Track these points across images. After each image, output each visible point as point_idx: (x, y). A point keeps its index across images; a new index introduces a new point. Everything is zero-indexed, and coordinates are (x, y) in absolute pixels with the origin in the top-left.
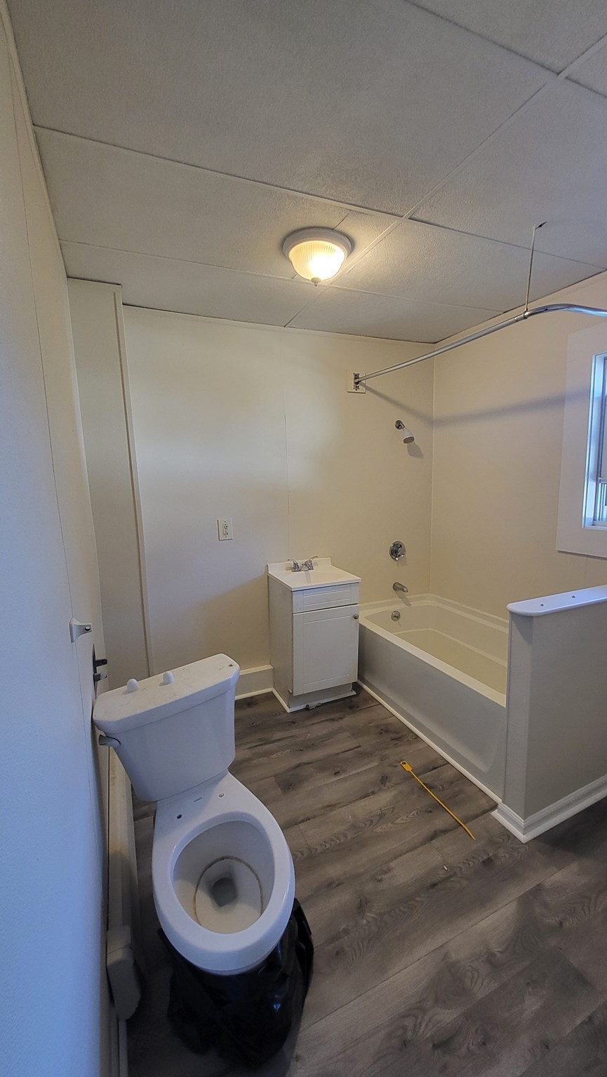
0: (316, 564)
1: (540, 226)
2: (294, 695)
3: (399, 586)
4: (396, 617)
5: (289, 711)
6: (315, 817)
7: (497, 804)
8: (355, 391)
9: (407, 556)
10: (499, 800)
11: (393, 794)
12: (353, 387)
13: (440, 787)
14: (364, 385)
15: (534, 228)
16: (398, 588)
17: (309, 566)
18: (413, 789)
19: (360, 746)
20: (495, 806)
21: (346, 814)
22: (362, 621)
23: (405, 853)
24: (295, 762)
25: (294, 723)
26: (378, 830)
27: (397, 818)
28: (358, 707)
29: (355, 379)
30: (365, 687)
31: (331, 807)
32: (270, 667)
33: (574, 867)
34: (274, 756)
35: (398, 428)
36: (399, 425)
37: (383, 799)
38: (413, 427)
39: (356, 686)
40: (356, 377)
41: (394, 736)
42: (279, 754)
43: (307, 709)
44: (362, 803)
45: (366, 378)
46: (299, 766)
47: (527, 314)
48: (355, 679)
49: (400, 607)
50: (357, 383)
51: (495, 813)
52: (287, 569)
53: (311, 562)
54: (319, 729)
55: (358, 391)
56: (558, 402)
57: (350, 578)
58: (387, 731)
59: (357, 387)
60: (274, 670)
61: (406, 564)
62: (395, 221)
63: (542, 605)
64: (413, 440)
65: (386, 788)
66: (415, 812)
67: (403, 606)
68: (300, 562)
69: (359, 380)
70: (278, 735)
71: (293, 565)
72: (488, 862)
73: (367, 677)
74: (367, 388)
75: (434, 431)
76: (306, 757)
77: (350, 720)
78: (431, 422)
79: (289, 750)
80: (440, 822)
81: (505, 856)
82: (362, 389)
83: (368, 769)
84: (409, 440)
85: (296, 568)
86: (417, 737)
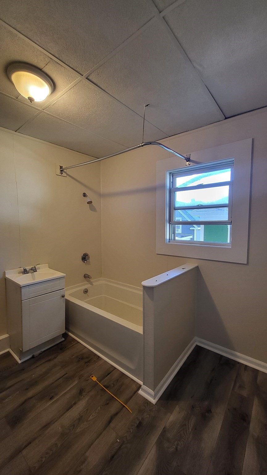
0: (39, 268)
1: (147, 106)
2: (24, 351)
3: (86, 275)
4: (86, 291)
5: (20, 362)
6: (35, 439)
7: (141, 386)
8: (60, 174)
9: (90, 260)
10: (141, 383)
11: (87, 399)
12: (59, 173)
13: (112, 385)
14: (66, 173)
15: (144, 106)
16: (86, 277)
17: (34, 270)
18: (98, 392)
19: (66, 374)
20: (139, 387)
21: (57, 427)
22: (67, 297)
23: (95, 440)
24: (22, 399)
25: (23, 370)
26: (78, 430)
27: (89, 417)
28: (66, 347)
29: (61, 168)
30: (70, 334)
31: (47, 426)
32: (6, 336)
33: (177, 409)
34: (7, 400)
35: (84, 196)
36: (85, 195)
37: (82, 405)
38: (91, 196)
39: (65, 335)
40: (61, 167)
41: (87, 360)
42: (10, 397)
43: (33, 357)
44: (68, 414)
45: (67, 168)
46: (25, 401)
47: (143, 144)
48: (64, 331)
49: (87, 286)
50: (62, 171)
51: (140, 392)
52: (19, 273)
53: (35, 267)
54: (40, 369)
55: (62, 175)
56: (153, 189)
57: (59, 274)
58: (82, 359)
59: (62, 173)
60: (10, 336)
61: (90, 264)
62: (79, 78)
63: (156, 281)
64: (92, 202)
65: (82, 397)
66: (99, 408)
67: (89, 285)
68: (28, 268)
69: (63, 169)
70: (10, 383)
71: (23, 270)
72: (140, 425)
73: (71, 328)
74: (67, 174)
75: (101, 199)
76: (30, 394)
77: (61, 358)
78: (101, 195)
79: (18, 392)
80: (113, 409)
81: (147, 417)
82: (64, 174)
83: (71, 388)
84: (90, 203)
85: (25, 272)
86: (99, 357)
